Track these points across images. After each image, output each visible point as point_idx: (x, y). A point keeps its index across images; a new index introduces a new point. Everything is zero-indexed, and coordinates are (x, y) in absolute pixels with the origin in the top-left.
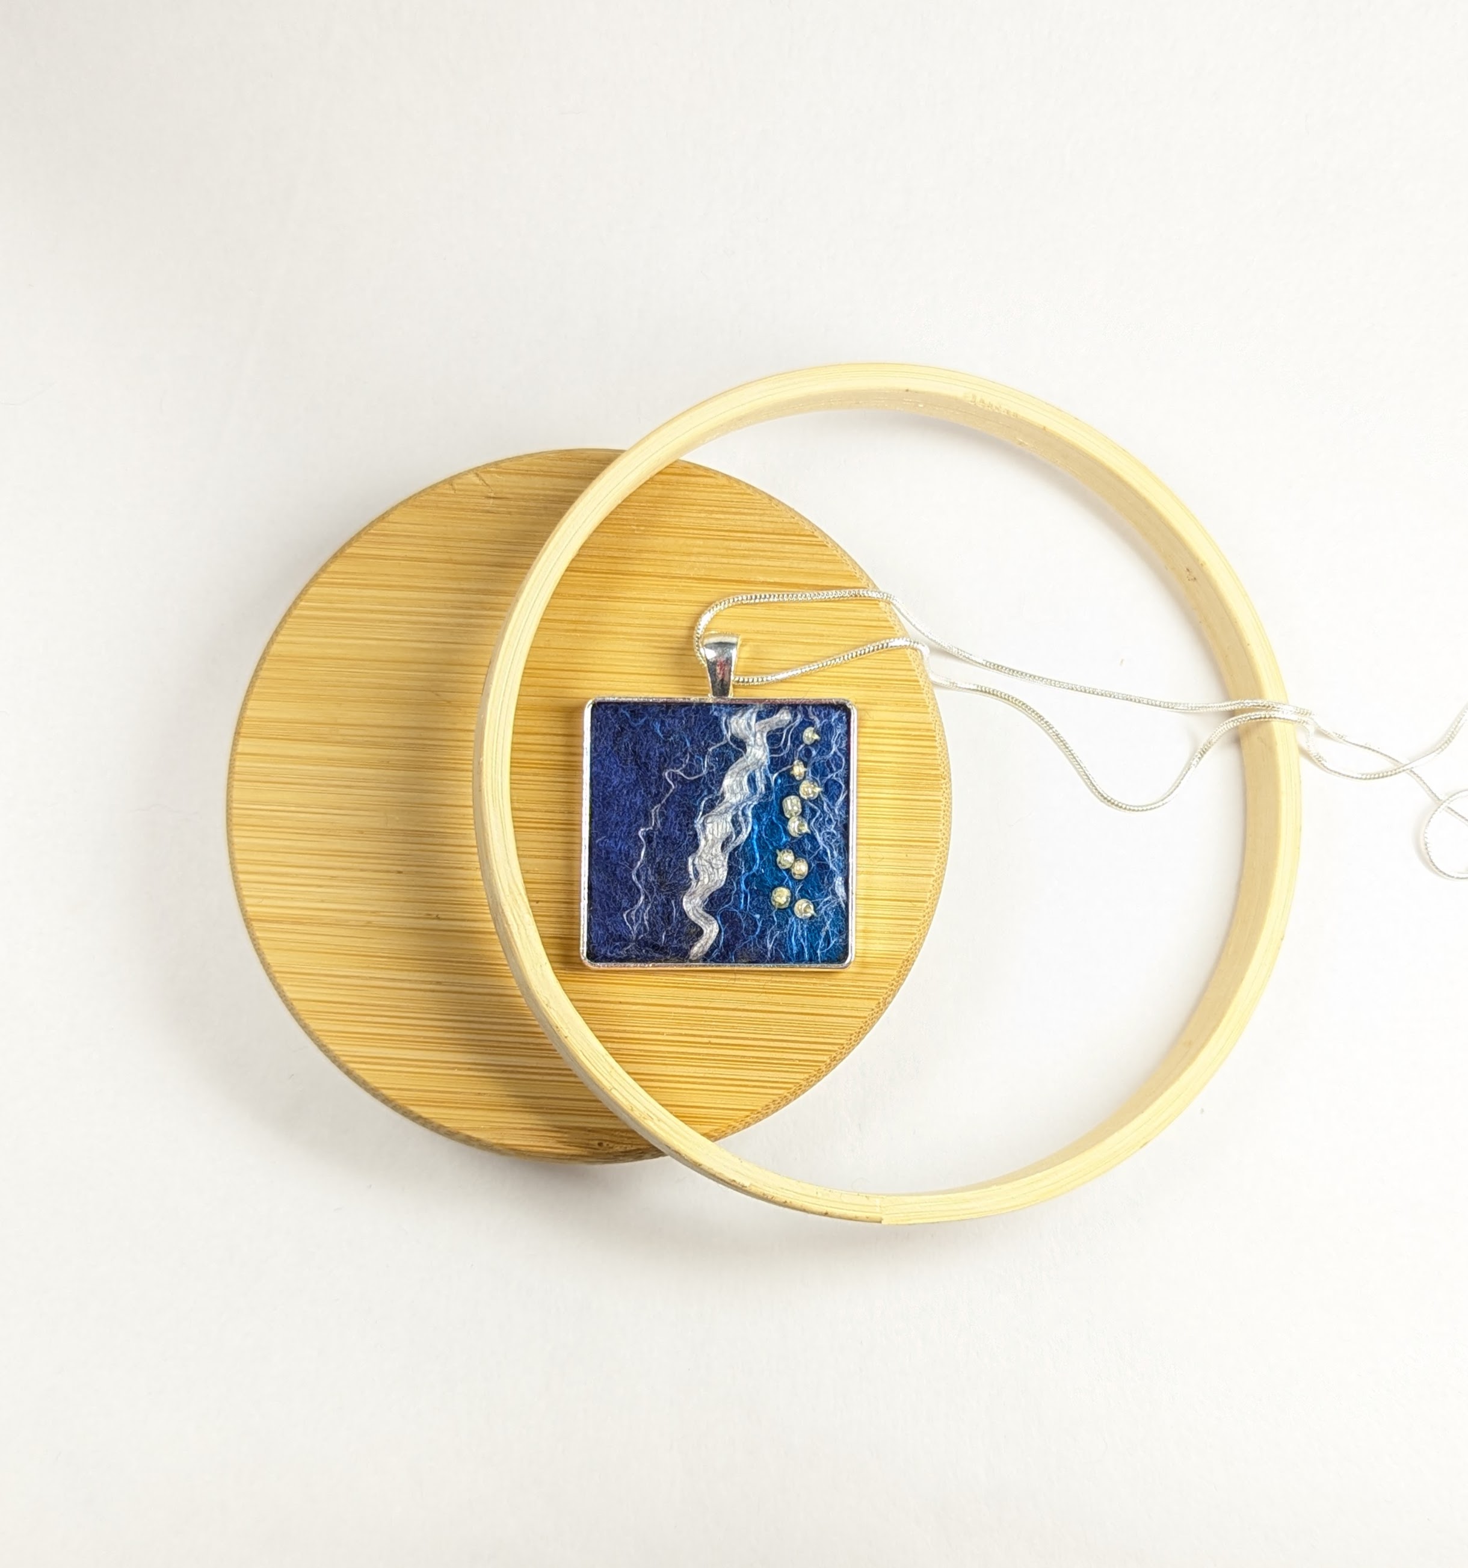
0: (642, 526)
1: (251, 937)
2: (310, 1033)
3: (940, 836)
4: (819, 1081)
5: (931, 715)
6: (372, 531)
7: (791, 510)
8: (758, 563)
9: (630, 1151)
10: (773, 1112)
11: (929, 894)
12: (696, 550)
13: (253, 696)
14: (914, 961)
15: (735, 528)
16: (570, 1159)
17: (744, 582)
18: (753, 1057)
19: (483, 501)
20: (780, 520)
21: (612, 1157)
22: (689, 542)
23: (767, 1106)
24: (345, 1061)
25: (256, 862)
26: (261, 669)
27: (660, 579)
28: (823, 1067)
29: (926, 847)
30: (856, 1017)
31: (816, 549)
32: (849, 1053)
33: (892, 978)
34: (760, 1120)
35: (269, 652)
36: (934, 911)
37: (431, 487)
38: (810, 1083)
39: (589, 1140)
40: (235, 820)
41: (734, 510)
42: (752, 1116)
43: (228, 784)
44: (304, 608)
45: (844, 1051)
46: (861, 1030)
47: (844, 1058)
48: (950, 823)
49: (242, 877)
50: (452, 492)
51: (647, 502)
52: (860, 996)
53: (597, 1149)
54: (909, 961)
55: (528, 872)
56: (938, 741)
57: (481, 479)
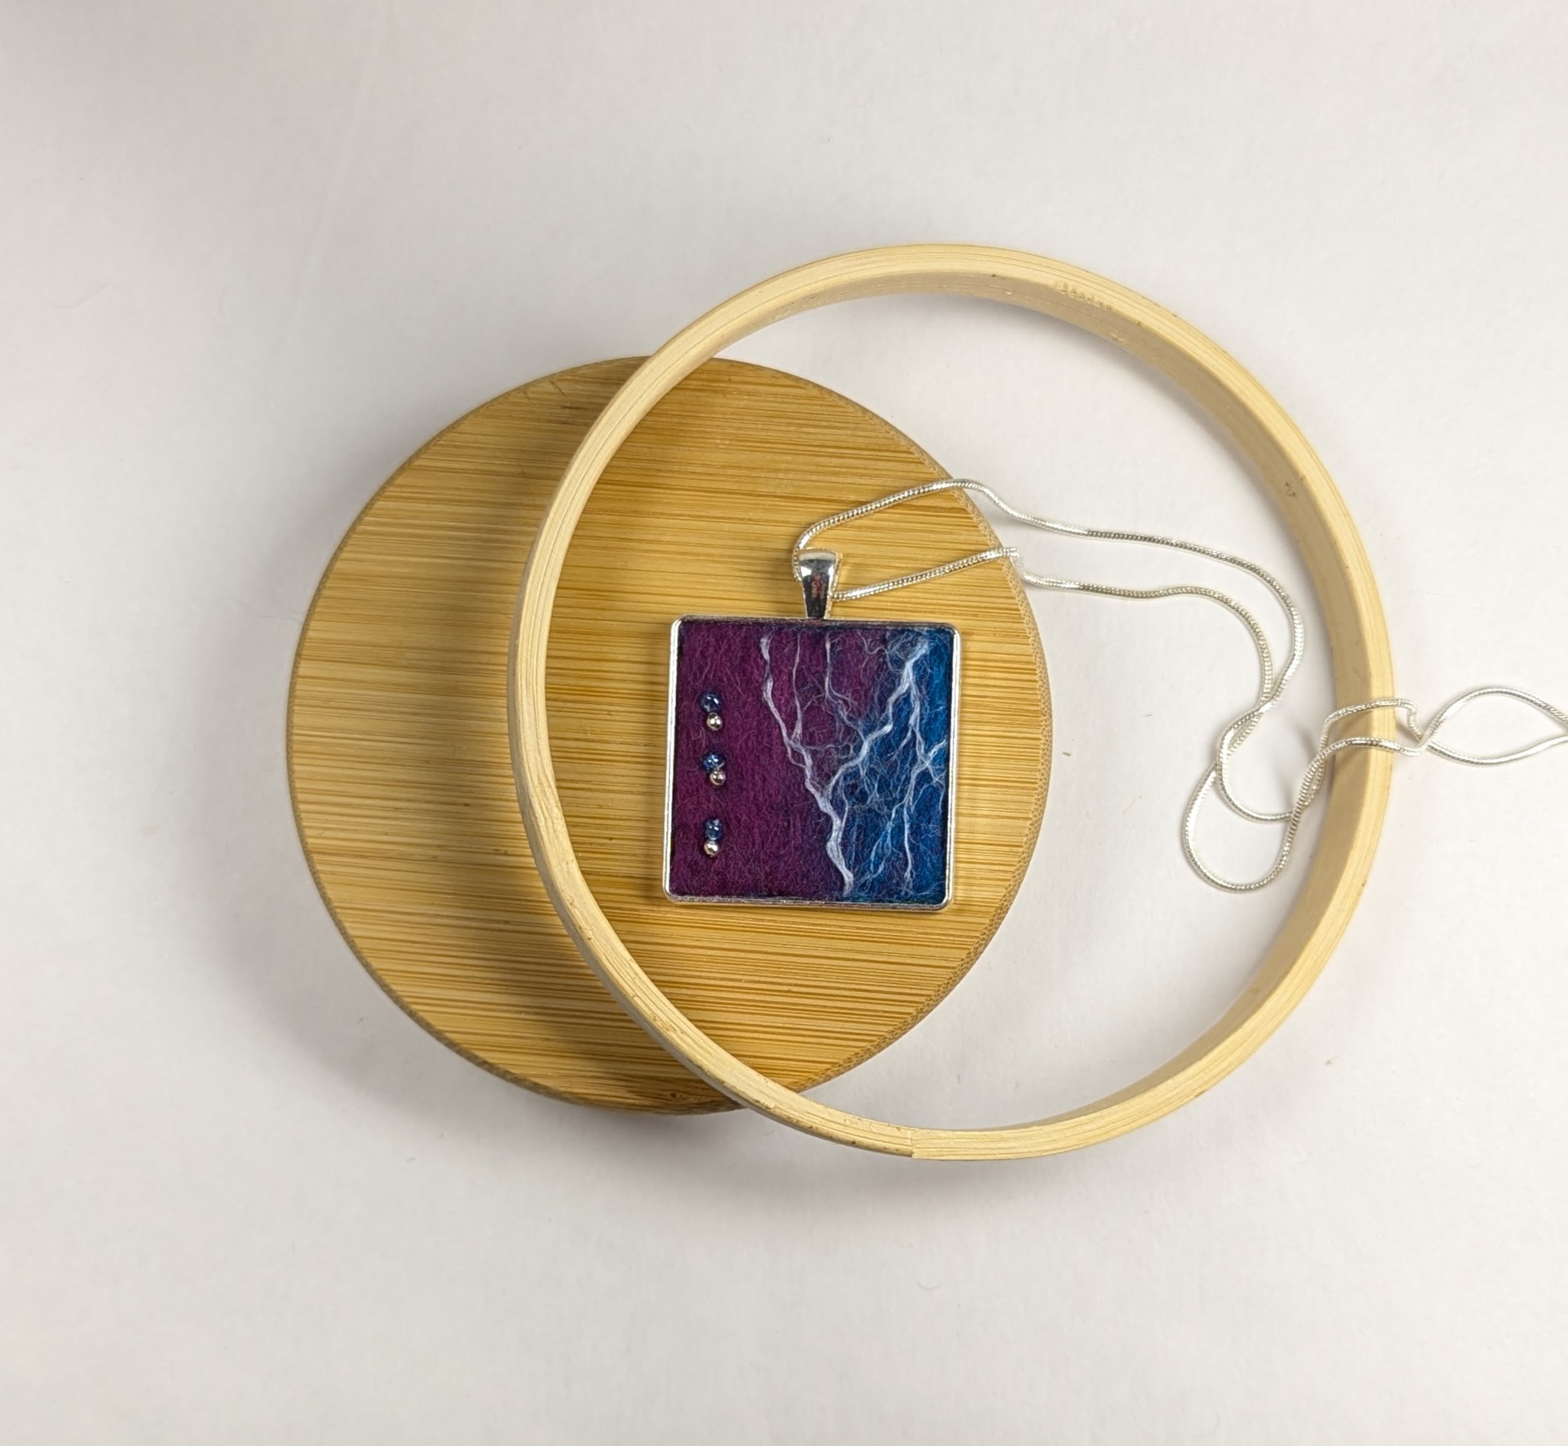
0: (726, 440)
1: (311, 870)
2: (372, 972)
3: (1039, 777)
4: (904, 1033)
5: (1031, 646)
6: (441, 442)
7: (886, 423)
8: (850, 481)
9: (704, 1103)
10: (856, 1065)
11: (1025, 839)
12: (783, 466)
13: (315, 616)
14: (1008, 909)
15: (826, 443)
16: (641, 1110)
17: (835, 501)
18: (835, 1008)
19: (558, 411)
20: (874, 434)
21: (687, 1108)
22: (776, 457)
23: (849, 1059)
24: (409, 1003)
26: (324, 587)
27: (744, 497)
28: (910, 1021)
29: (1023, 788)
30: (945, 967)
31: (911, 467)
32: (936, 1005)
33: (984, 926)
34: (843, 1073)
35: (332, 570)
36: (1030, 856)
37: (503, 395)
38: (895, 1035)
39: (662, 1090)
40: (296, 747)
41: (824, 423)
42: (834, 1069)
43: (288, 709)
44: (369, 524)
45: (931, 1002)
46: (950, 981)
47: (932, 1010)
48: (1050, 762)
49: (302, 807)
50: (526, 401)
51: (732, 414)
52: (949, 945)
53: (670, 1100)
54: (1002, 909)
55: (600, 807)
56: (1039, 675)
57: (557, 387)
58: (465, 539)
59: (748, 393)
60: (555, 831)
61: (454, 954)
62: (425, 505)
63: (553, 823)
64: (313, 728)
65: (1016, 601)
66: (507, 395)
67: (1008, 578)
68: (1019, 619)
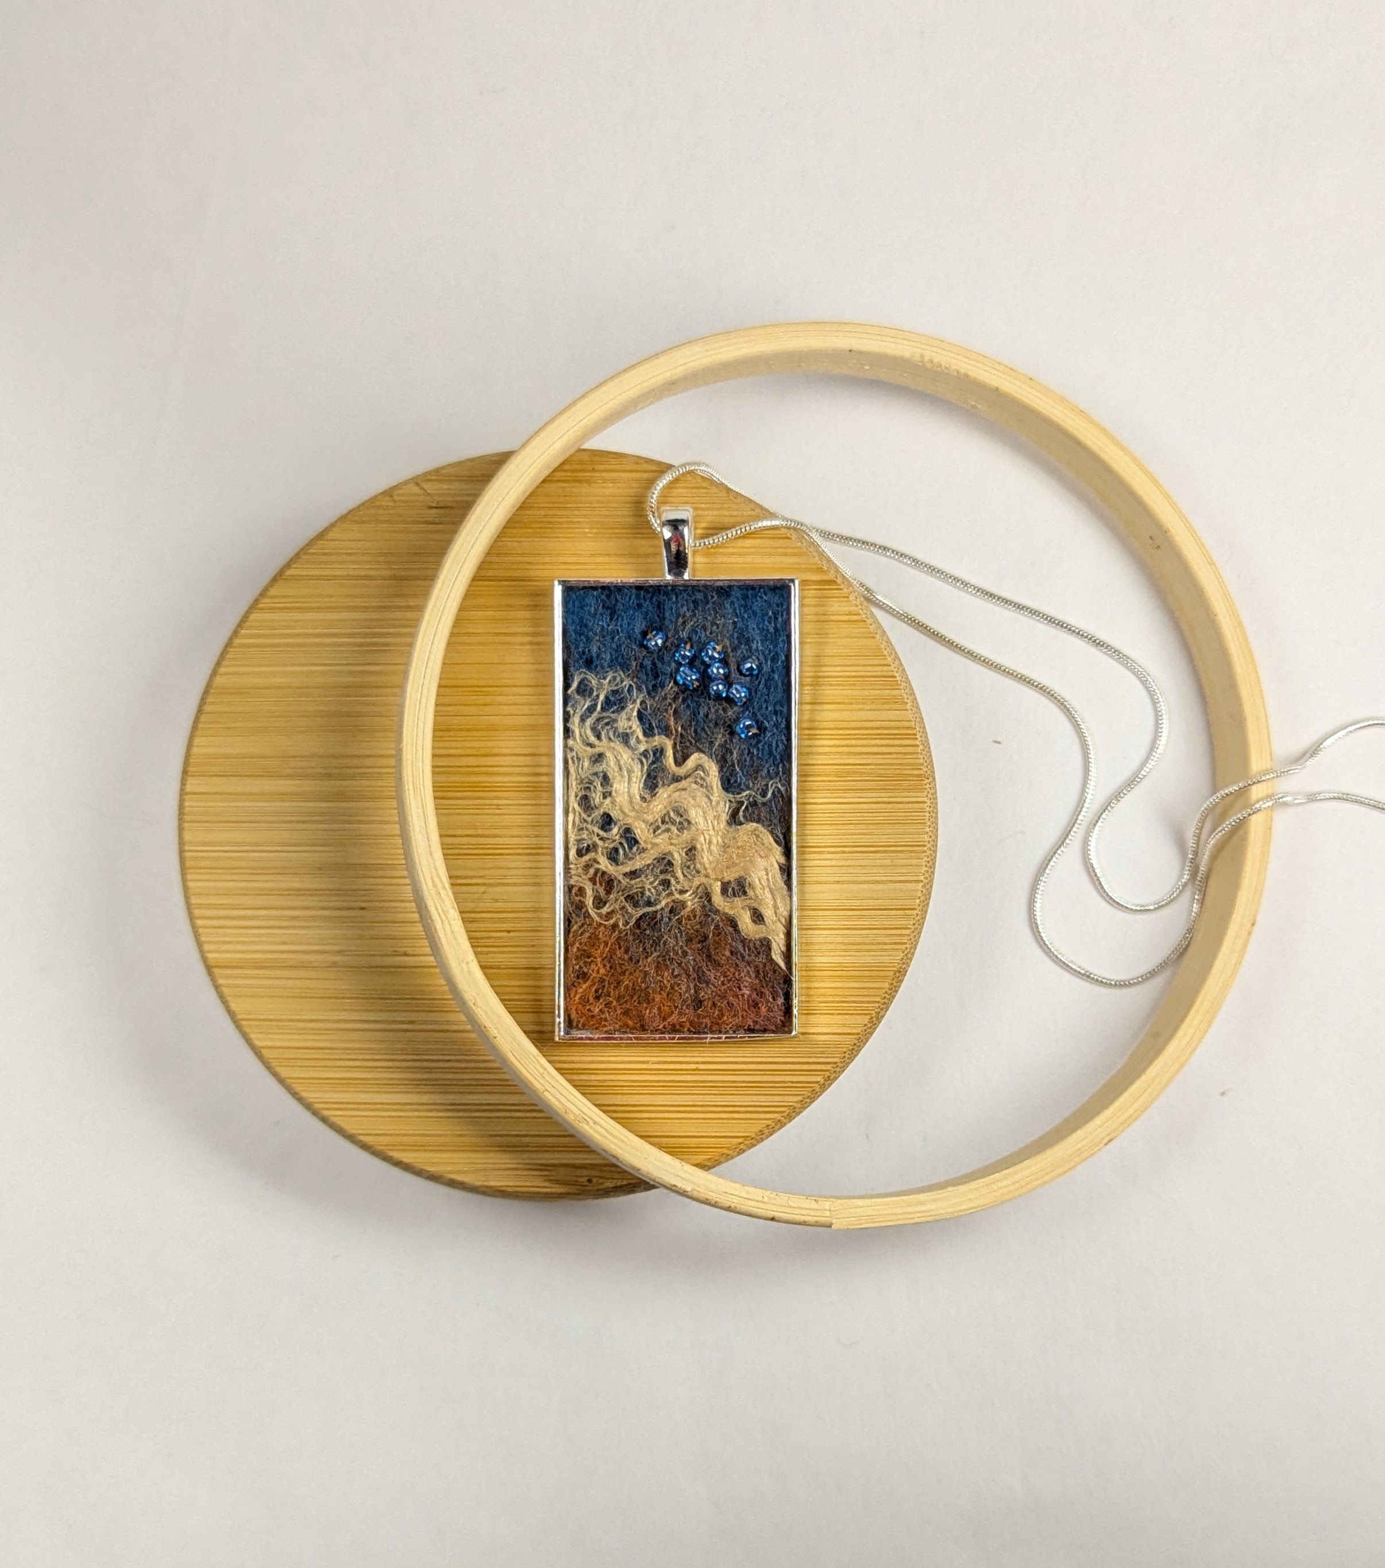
0: (594, 528)
1: (213, 985)
2: (281, 1081)
3: (927, 839)
4: (813, 1102)
5: (910, 712)
6: (311, 551)
7: (750, 501)
9: (621, 1187)
10: (767, 1137)
11: (918, 901)
13: (198, 733)
14: (906, 972)
16: (558, 1197)
18: (743, 1082)
19: (423, 512)
21: (602, 1192)
23: (761, 1131)
24: (319, 1108)
25: (216, 906)
26: (205, 703)
28: (818, 1089)
29: (911, 852)
30: (848, 1034)
31: (780, 543)
32: (843, 1071)
33: (884, 991)
34: (754, 1145)
35: (212, 685)
36: (924, 918)
37: (369, 500)
38: (804, 1105)
39: (574, 1176)
40: (188, 864)
42: (746, 1142)
43: (179, 826)
44: (246, 636)
45: (838, 1069)
46: (855, 1047)
47: (838, 1077)
48: (937, 824)
49: (199, 922)
50: (392, 504)
51: (598, 502)
52: (851, 1012)
53: (587, 1186)
54: (900, 972)
55: (497, 901)
56: (920, 739)
57: (422, 488)
58: (341, 645)
59: (613, 481)
60: (452, 932)
61: (361, 1057)
62: (299, 614)
63: (450, 925)
64: (205, 844)
65: (891, 668)
66: (373, 500)
67: (883, 646)
68: (895, 686)
